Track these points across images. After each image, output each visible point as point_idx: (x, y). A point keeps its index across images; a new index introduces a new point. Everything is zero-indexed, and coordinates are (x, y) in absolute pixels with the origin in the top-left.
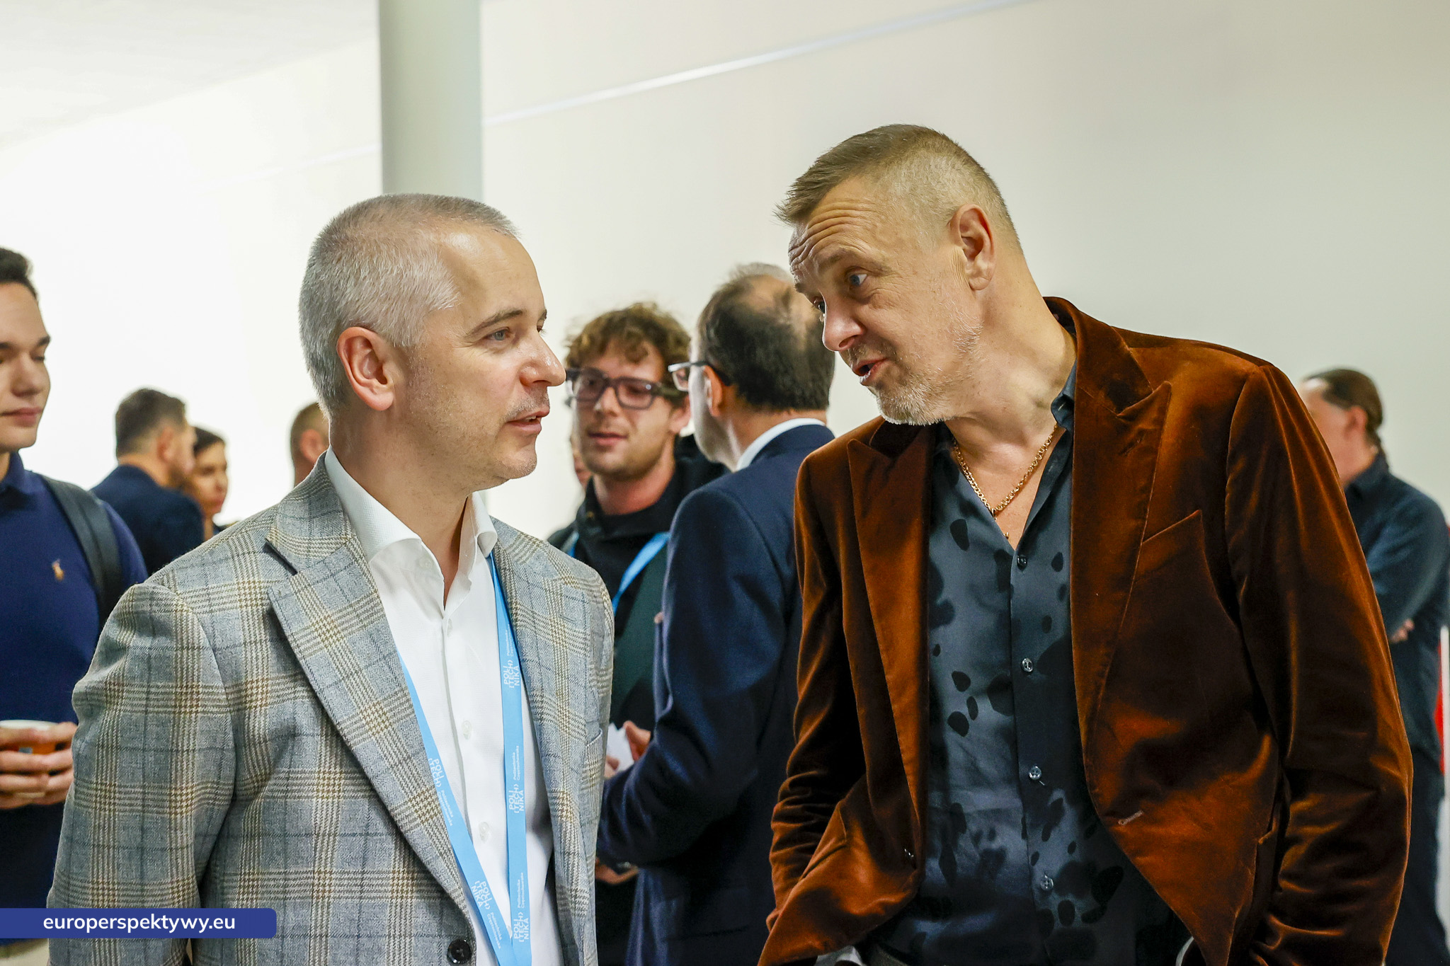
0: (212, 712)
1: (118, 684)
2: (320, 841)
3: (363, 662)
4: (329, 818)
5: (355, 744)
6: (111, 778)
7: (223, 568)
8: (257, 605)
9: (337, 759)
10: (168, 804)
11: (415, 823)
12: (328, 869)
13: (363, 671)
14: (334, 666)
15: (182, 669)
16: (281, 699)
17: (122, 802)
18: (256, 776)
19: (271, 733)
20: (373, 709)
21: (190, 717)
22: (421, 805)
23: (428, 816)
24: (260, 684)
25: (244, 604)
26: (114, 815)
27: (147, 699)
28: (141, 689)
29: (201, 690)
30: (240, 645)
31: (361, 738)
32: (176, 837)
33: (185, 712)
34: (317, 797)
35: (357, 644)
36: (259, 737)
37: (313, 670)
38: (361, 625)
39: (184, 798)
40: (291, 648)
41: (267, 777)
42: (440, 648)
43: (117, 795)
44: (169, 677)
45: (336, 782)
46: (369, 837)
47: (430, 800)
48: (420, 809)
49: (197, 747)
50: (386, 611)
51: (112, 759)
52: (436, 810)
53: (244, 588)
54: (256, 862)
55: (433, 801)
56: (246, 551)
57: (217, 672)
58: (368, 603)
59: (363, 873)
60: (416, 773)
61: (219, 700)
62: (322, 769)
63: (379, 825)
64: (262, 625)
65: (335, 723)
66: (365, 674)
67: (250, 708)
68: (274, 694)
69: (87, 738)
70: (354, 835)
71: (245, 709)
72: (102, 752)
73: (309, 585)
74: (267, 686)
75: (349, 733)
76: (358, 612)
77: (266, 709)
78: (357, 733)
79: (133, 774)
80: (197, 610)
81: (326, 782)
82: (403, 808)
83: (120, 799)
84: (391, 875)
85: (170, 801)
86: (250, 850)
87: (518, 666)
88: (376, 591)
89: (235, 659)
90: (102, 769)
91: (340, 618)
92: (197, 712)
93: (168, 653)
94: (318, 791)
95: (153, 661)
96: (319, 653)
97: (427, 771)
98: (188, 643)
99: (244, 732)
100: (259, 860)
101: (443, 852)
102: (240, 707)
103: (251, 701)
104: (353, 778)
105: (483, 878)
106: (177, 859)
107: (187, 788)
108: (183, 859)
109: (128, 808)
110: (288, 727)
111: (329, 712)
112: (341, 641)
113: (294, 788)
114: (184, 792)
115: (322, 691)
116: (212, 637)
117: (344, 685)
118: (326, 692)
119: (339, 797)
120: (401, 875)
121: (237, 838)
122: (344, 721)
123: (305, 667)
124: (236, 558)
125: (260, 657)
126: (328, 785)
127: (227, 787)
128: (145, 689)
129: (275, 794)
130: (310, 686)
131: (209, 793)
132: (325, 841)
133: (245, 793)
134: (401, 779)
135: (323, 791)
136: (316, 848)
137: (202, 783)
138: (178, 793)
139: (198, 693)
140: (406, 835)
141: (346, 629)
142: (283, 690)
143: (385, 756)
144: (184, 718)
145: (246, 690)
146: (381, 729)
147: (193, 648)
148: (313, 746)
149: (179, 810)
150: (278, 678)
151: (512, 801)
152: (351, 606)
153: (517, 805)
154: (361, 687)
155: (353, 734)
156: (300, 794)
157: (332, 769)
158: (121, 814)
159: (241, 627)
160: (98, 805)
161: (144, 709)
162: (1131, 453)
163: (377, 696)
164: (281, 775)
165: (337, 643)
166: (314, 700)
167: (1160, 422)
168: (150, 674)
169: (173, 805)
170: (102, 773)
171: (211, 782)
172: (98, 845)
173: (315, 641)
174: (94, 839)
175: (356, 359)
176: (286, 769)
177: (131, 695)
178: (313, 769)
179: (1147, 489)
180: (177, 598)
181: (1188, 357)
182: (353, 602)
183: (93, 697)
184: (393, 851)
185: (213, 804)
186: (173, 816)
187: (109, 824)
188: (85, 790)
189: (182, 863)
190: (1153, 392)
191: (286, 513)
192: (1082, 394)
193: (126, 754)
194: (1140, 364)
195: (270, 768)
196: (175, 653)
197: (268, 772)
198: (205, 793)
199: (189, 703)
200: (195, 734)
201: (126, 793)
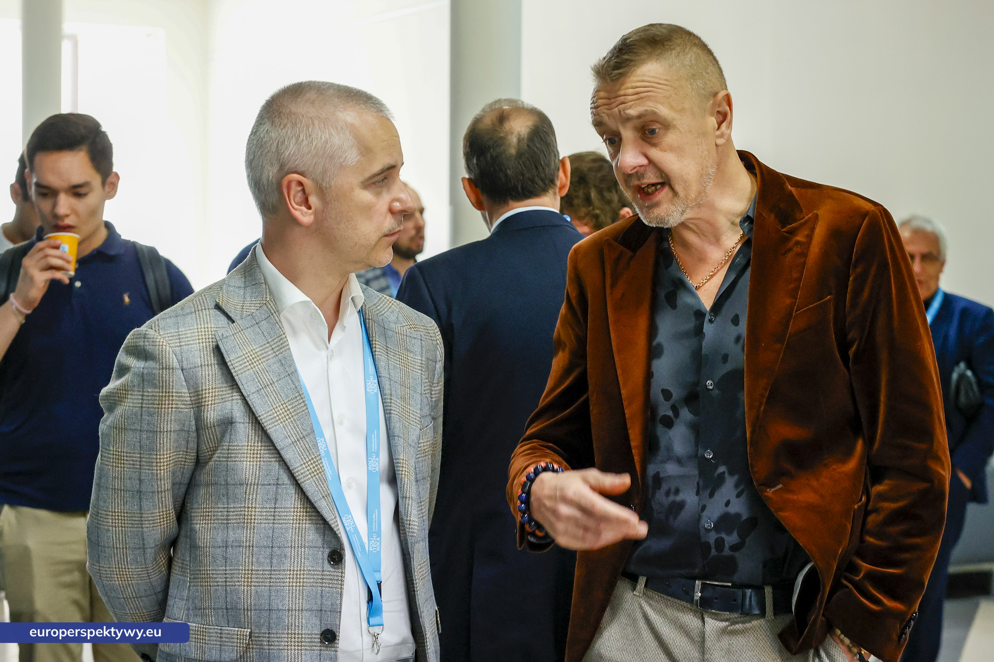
0: (182, 408)
1: (125, 390)
2: (248, 488)
3: (275, 378)
4: (254, 474)
5: (269, 429)
6: (121, 448)
7: (189, 319)
8: (209, 342)
9: (258, 437)
10: (155, 464)
11: (307, 478)
12: (254, 506)
13: (275, 383)
14: (256, 380)
15: (163, 381)
16: (224, 400)
17: (128, 462)
18: (210, 448)
19: (218, 421)
20: (281, 407)
21: (168, 411)
22: (311, 466)
23: (315, 473)
24: (211, 391)
25: (201, 341)
26: (124, 470)
27: (142, 399)
28: (138, 393)
29: (174, 394)
30: (198, 367)
31: (273, 425)
32: (161, 484)
33: (165, 408)
34: (247, 461)
35: (272, 367)
36: (210, 423)
37: (243, 383)
38: (274, 354)
39: (165, 460)
40: (229, 369)
41: (216, 449)
42: (325, 369)
43: (125, 458)
44: (154, 386)
45: (259, 452)
46: (279, 486)
47: (317, 463)
48: (311, 469)
49: (172, 429)
50: (291, 346)
51: (122, 436)
52: (320, 470)
53: (201, 332)
54: (210, 501)
55: (319, 464)
56: (203, 308)
57: (184, 383)
58: (279, 341)
59: (275, 508)
60: (308, 447)
61: (186, 401)
62: (250, 444)
63: (285, 478)
64: (212, 355)
65: (257, 416)
66: (276, 385)
67: (205, 405)
68: (220, 397)
69: (107, 423)
70: (269, 485)
71: (202, 406)
72: (116, 432)
73: (242, 330)
74: (215, 392)
75: (266, 422)
76: (273, 347)
77: (214, 407)
78: (271, 421)
79: (134, 445)
80: (173, 345)
81: (252, 452)
82: (300, 468)
83: (127, 460)
84: (292, 510)
85: (157, 463)
86: (207, 493)
87: (377, 380)
88: (284, 334)
89: (195, 375)
90: (117, 442)
91: (261, 350)
92: (172, 408)
93: (154, 371)
94: (247, 457)
95: (145, 376)
96: (247, 372)
97: (316, 445)
98: (166, 365)
99: (201, 421)
100: (212, 500)
101: (325, 496)
102: (198, 405)
103: (205, 401)
104: (269, 450)
105: (350, 512)
106: (162, 498)
107: (167, 454)
108: (165, 498)
109: (131, 466)
110: (228, 418)
111: (254, 409)
112: (262, 365)
113: (232, 455)
114: (165, 457)
115: (249, 396)
116: (180, 362)
117: (263, 392)
118: (251, 397)
119: (260, 461)
120: (299, 510)
121: (199, 486)
122: (263, 415)
123: (237, 380)
124: (197, 312)
125: (211, 374)
126: (254, 454)
127: (193, 454)
128: (141, 393)
129: (221, 459)
130: (241, 393)
131: (181, 458)
132: (252, 488)
133: (204, 458)
134: (299, 450)
135: (250, 458)
136: (246, 493)
137: (177, 451)
138: (162, 457)
139: (173, 396)
140: (301, 485)
141: (264, 357)
142: (225, 394)
143: (288, 436)
144: (164, 411)
145: (202, 395)
146: (287, 420)
147: (169, 369)
148: (243, 430)
149: (162, 468)
150: (222, 387)
151: (371, 464)
152: (268, 343)
153: (374, 467)
154: (274, 393)
155: (269, 422)
156: (236, 459)
157: (256, 444)
158: (127, 470)
159: (199, 355)
160: (114, 464)
161: (140, 405)
162: (790, 255)
163: (284, 399)
164: (224, 447)
165: (259, 366)
166: (244, 401)
167: (810, 237)
168: (143, 384)
169: (159, 465)
170: (116, 444)
171: (182, 451)
172: (115, 489)
173: (245, 365)
174: (112, 485)
175: (292, 193)
176: (227, 444)
177: (133, 397)
178: (244, 444)
179: (799, 279)
180: (160, 337)
181: (830, 197)
182: (269, 340)
183: (111, 398)
184: (294, 495)
185: (184, 465)
186: (159, 471)
187: (121, 476)
188: (107, 455)
189: (165, 500)
190: (806, 217)
191: (230, 284)
192: (759, 215)
193: (131, 432)
194: (798, 199)
195: (218, 443)
196: (158, 371)
197: (217, 445)
198: (179, 458)
199: (167, 402)
200: (171, 421)
201: (130, 457)
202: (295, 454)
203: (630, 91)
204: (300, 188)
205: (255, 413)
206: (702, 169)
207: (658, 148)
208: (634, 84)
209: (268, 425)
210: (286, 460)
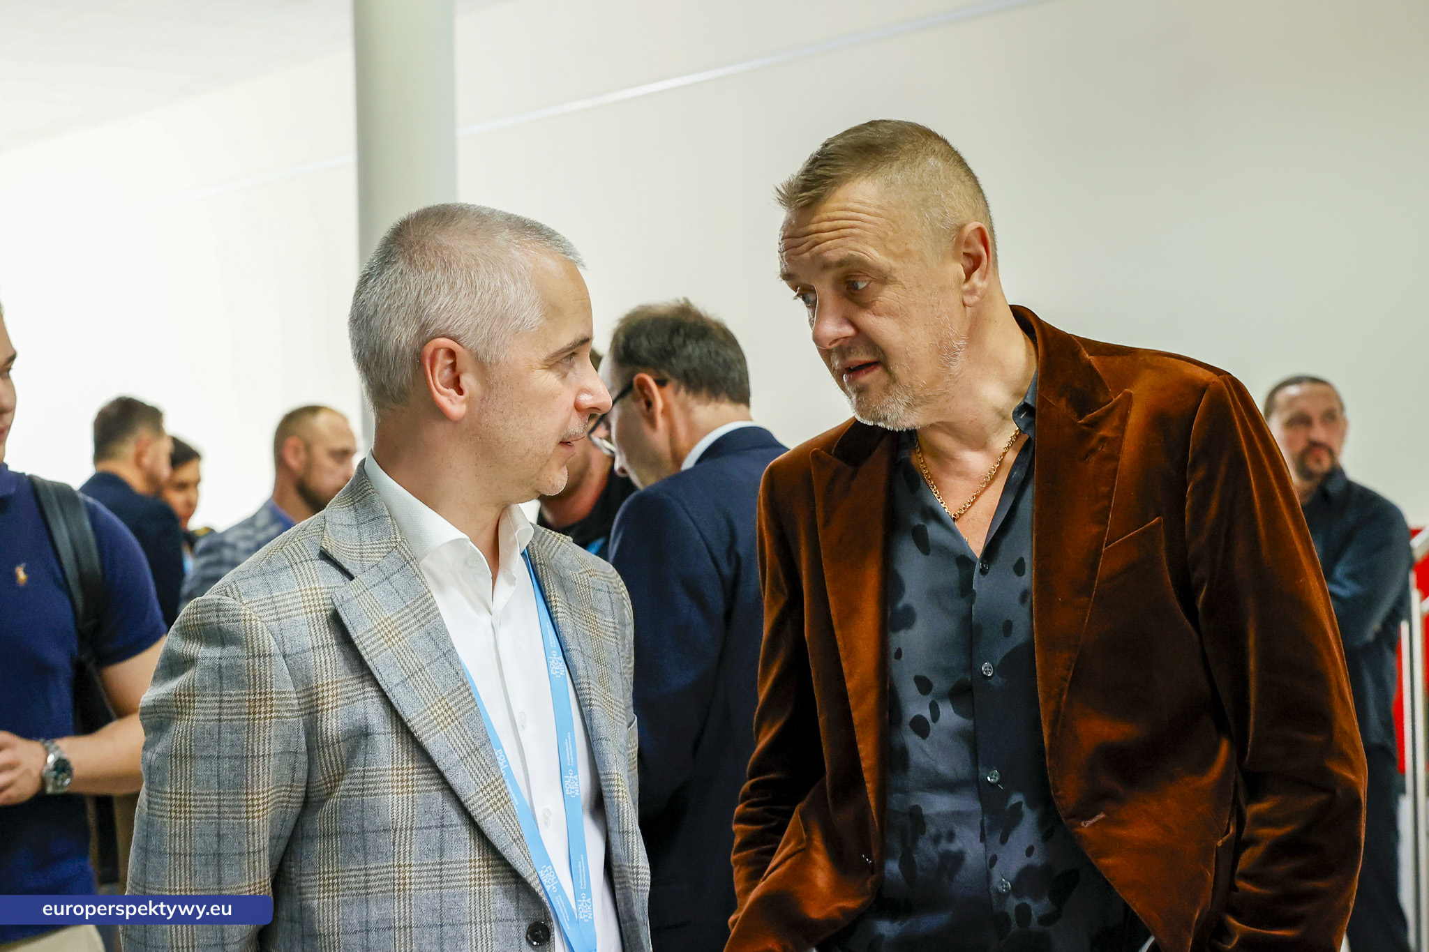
0: (285, 717)
1: (189, 695)
2: (398, 835)
3: (425, 660)
4: (405, 813)
5: (426, 739)
6: (185, 787)
7: (283, 576)
8: (321, 611)
9: (408, 755)
10: (245, 809)
11: (488, 812)
12: (407, 863)
13: (426, 669)
14: (399, 665)
15: (254, 676)
16: (351, 701)
17: (198, 810)
18: (329, 777)
19: (344, 733)
20: (439, 705)
21: (264, 723)
22: (492, 794)
23: (499, 804)
24: (330, 687)
25: (308, 610)
26: (190, 823)
27: (220, 707)
28: (213, 699)
29: (274, 696)
30: (309, 650)
31: (431, 733)
32: (254, 840)
33: (259, 718)
34: (393, 793)
35: (418, 643)
36: (333, 738)
37: (381, 671)
38: (419, 624)
39: (261, 802)
40: (358, 650)
41: (341, 777)
42: (492, 644)
43: (192, 803)
44: (241, 684)
45: (409, 777)
46: (444, 829)
47: (499, 789)
48: (491, 798)
49: (272, 752)
50: (441, 610)
51: (186, 768)
52: (506, 799)
53: (307, 595)
54: (335, 861)
55: (502, 789)
56: (303, 559)
57: (289, 678)
58: (423, 603)
59: (441, 864)
60: (484, 763)
61: (292, 705)
62: (395, 766)
63: (453, 816)
64: (327, 630)
65: (406, 720)
66: (428, 671)
67: (322, 710)
68: (343, 696)
69: (158, 749)
70: (430, 827)
71: (317, 712)
72: (176, 762)
73: (367, 589)
74: (337, 688)
75: (419, 729)
76: (415, 612)
77: (336, 712)
78: (427, 728)
79: (208, 782)
80: (265, 619)
81: (399, 778)
82: (476, 798)
83: (195, 806)
84: (468, 864)
85: (247, 806)
86: (328, 849)
87: (561, 657)
88: (429, 591)
89: (305, 664)
90: (177, 779)
91: (398, 619)
92: (271, 718)
93: (239, 662)
94: (393, 787)
95: (224, 670)
96: (384, 654)
97: (494, 761)
98: (259, 651)
99: (317, 735)
100: (338, 858)
101: (516, 838)
102: (312, 711)
103: (323, 704)
104: (425, 773)
105: (549, 862)
106: (254, 862)
107: (263, 792)
108: (260, 862)
109: (204, 815)
110: (361, 727)
111: (399, 710)
112: (403, 641)
113: (370, 786)
114: (261, 796)
115: (390, 690)
116: (281, 643)
117: (410, 683)
118: (395, 691)
119: (413, 792)
120: (477, 863)
121: (312, 838)
122: (414, 718)
123: (372, 668)
124: (295, 566)
125: (328, 661)
126: (402, 781)
127: (300, 790)
128: (218, 698)
129: (352, 793)
130: (378, 685)
131: (284, 796)
132: (403, 836)
133: (318, 794)
134: (471, 771)
135: (398, 787)
136: (394, 843)
137: (278, 787)
138: (255, 798)
139: (271, 699)
140: (480, 824)
141: (405, 629)
142: (352, 691)
143: (454, 749)
144: (259, 724)
145: (317, 693)
146: (449, 724)
147: (265, 656)
148: (385, 743)
149: (256, 814)
150: (346, 680)
151: (568, 786)
152: (407, 607)
153: (573, 790)
154: (426, 683)
155: (424, 730)
156: (376, 791)
157: (405, 766)
158: (197, 821)
159: (308, 632)
160: (173, 814)
161: (217, 717)
162: (1093, 459)
163: (441, 692)
164: (356, 774)
165: (399, 643)
166: (383, 699)
167: (1121, 428)
168: (221, 683)
169: (250, 809)
170: (176, 782)
171: (285, 785)
172: (175, 853)
173: (379, 642)
174: (170, 847)
175: (438, 368)
176: (361, 769)
177: (203, 705)
178: (387, 766)
179: (1108, 496)
180: (244, 608)
181: (1148, 366)
182: (409, 603)
183: (164, 709)
184: (468, 841)
185: (287, 807)
186: (250, 820)
187: (186, 832)
188: (159, 800)
189: (260, 865)
190: (1114, 400)
191: (334, 520)
192: (1043, 401)
193: (201, 762)
194: (1101, 373)
195: (343, 768)
196: (247, 661)
197: (341, 772)
198: (279, 797)
199: (263, 709)
200: (270, 739)
201: (201, 801)
202: (466, 776)
203: (827, 225)
204: (450, 361)
205: (403, 716)
206: (941, 342)
207: (869, 311)
208: (831, 215)
209: (423, 734)
210: (454, 787)
